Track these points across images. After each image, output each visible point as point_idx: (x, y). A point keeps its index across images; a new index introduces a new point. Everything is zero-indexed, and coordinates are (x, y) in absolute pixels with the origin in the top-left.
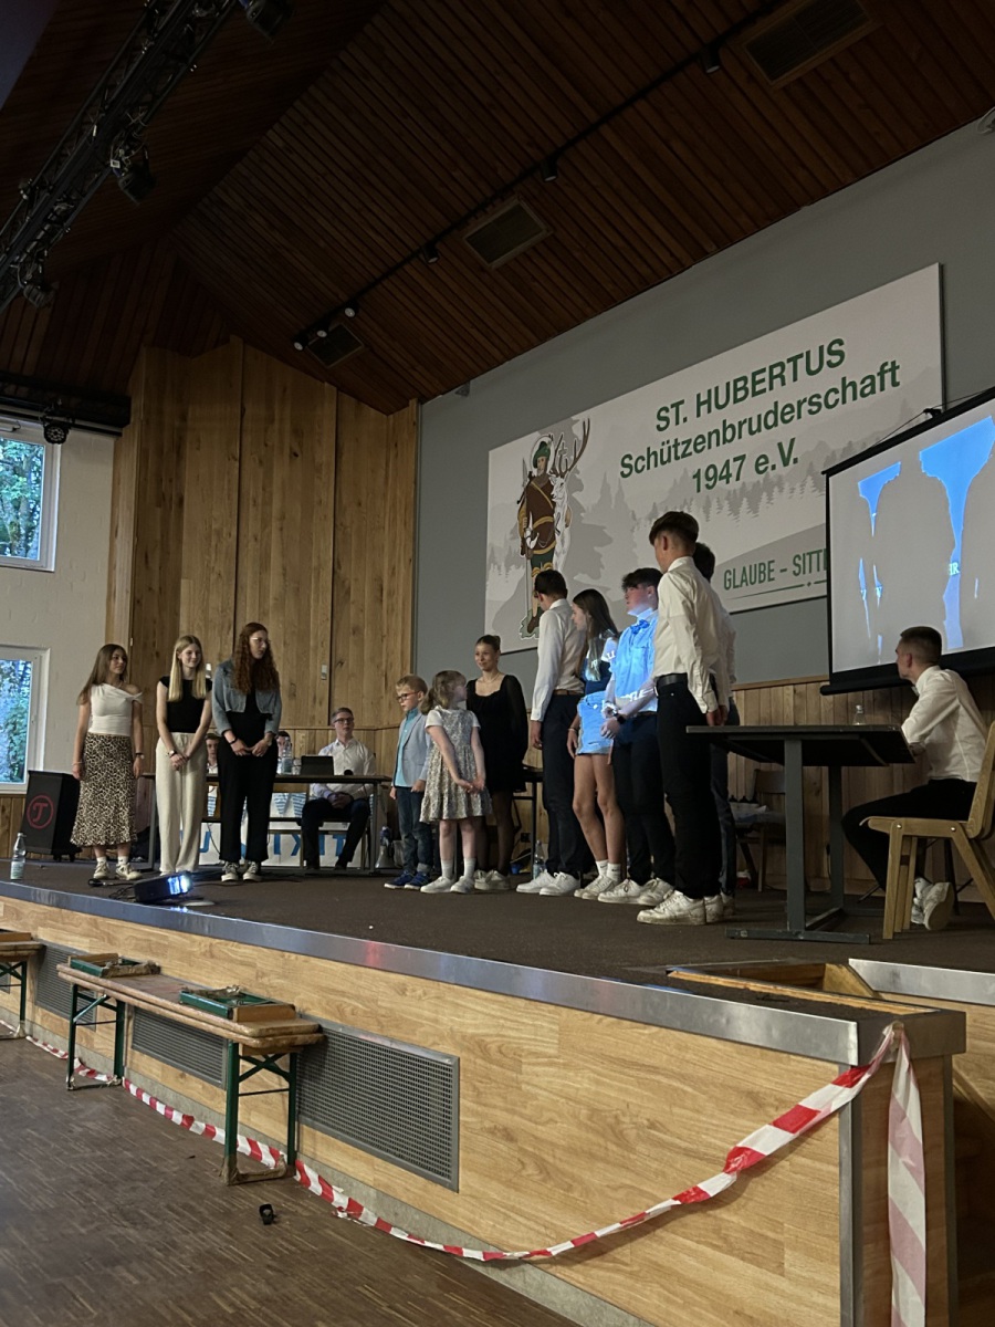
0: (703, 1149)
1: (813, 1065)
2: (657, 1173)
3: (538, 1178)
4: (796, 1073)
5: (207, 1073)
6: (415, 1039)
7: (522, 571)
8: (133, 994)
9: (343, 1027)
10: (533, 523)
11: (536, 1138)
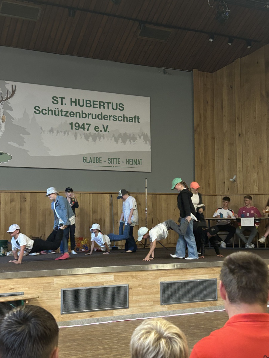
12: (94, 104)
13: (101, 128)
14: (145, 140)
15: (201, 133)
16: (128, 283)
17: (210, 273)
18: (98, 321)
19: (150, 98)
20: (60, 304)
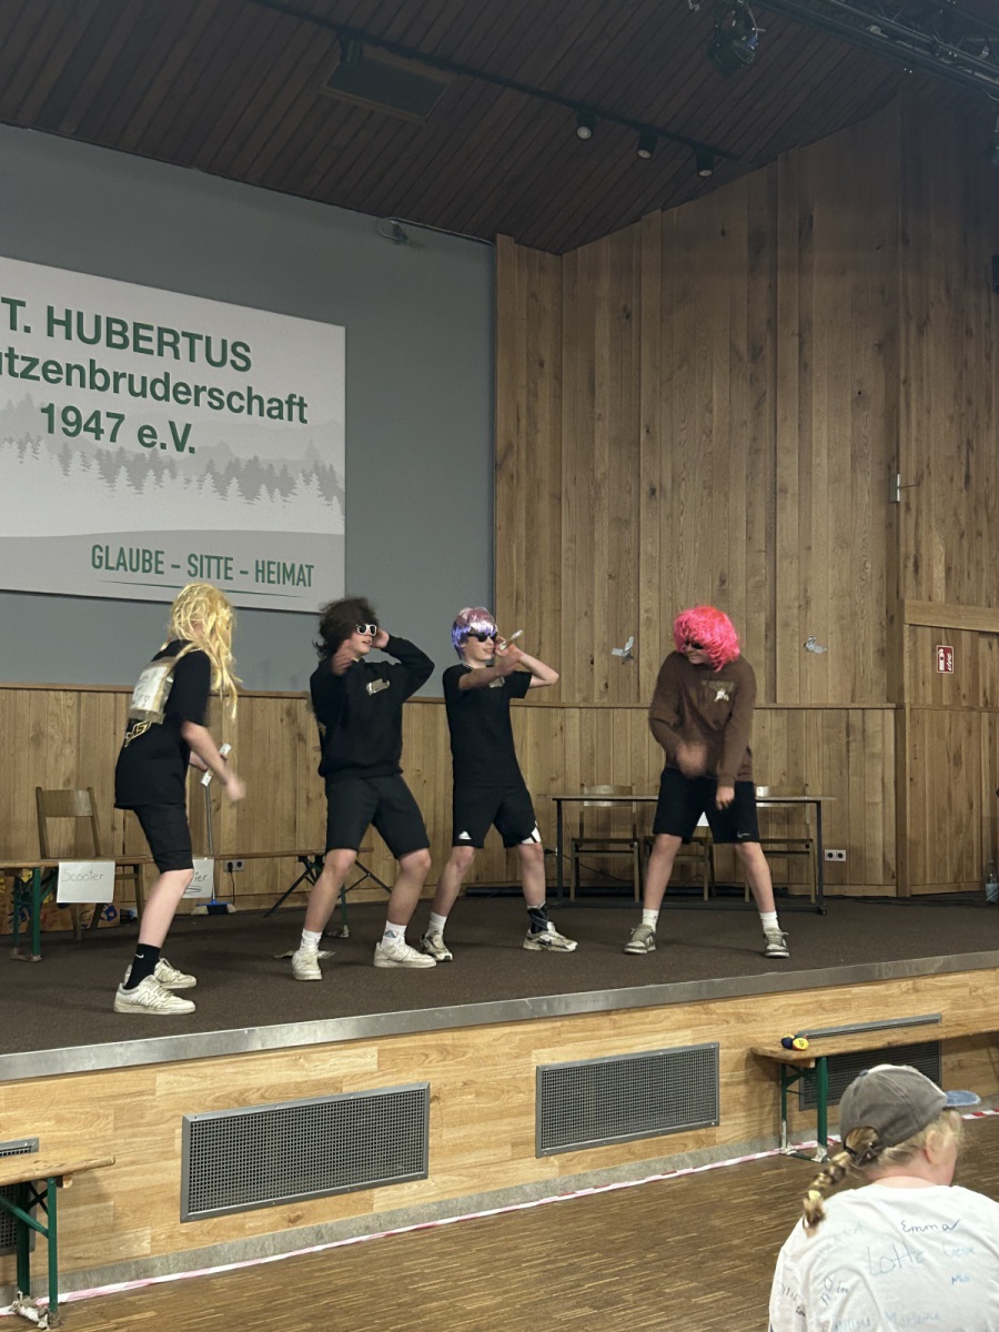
12: (137, 337)
13: (164, 435)
14: (326, 491)
15: (518, 475)
16: (428, 1076)
17: (698, 1022)
18: (319, 1237)
19: (346, 331)
20: (179, 1179)
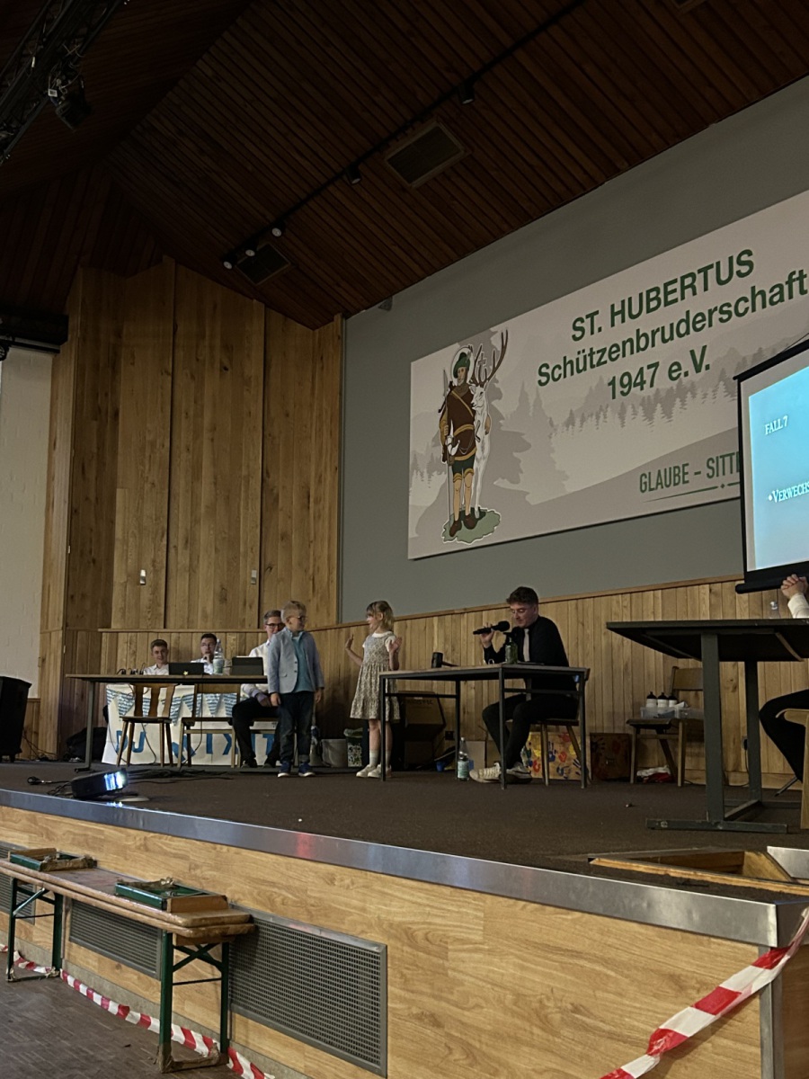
0: (626, 1033)
1: (734, 947)
2: (581, 1057)
3: (464, 1062)
4: (716, 955)
5: (142, 964)
6: (344, 927)
7: (444, 476)
8: (72, 886)
9: (273, 917)
10: (454, 431)
11: (463, 1023)
12: (667, 294)
13: (687, 365)
